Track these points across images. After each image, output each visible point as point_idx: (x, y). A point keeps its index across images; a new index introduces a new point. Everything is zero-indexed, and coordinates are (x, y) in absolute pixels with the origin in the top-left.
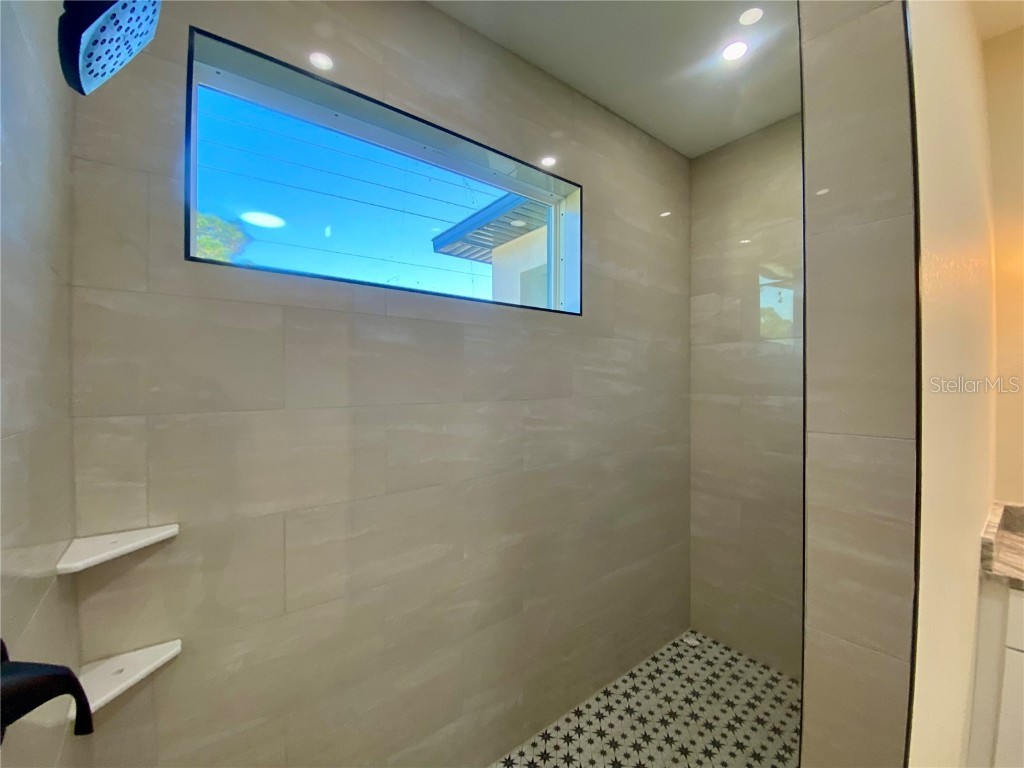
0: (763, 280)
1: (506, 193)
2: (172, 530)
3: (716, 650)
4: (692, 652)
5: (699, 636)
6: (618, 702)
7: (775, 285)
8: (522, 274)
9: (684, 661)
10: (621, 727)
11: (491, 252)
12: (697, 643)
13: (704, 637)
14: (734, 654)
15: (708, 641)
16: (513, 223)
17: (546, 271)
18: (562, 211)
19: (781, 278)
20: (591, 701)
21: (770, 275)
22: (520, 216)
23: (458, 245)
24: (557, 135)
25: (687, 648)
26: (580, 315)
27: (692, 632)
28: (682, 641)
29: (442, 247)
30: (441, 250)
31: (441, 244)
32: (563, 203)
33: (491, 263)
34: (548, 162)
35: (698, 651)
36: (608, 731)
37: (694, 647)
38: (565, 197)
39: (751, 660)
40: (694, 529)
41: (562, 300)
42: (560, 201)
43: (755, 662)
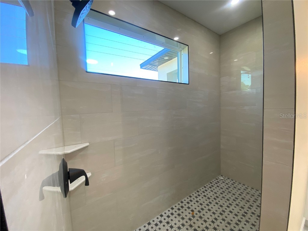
0: (242, 72)
1: (164, 48)
2: (87, 144)
3: (229, 181)
4: (222, 181)
5: (224, 177)
6: (194, 199)
7: (245, 73)
8: (167, 74)
9: (220, 183)
10: (195, 206)
11: (157, 67)
12: (223, 179)
13: (225, 177)
14: (234, 181)
15: (226, 178)
16: (165, 58)
17: (177, 72)
18: (182, 53)
19: (247, 71)
20: (194, 193)
21: (244, 70)
22: (167, 56)
23: (148, 66)
24: (179, 30)
25: (220, 180)
26: (189, 84)
27: (221, 176)
28: (219, 178)
29: (143, 67)
30: (143, 68)
31: (142, 66)
32: (182, 51)
33: (157, 71)
34: (176, 39)
35: (223, 181)
36: (191, 207)
37: (222, 180)
38: (183, 49)
39: (239, 183)
40: (222, 147)
41: (183, 80)
42: (181, 50)
43: (240, 184)
